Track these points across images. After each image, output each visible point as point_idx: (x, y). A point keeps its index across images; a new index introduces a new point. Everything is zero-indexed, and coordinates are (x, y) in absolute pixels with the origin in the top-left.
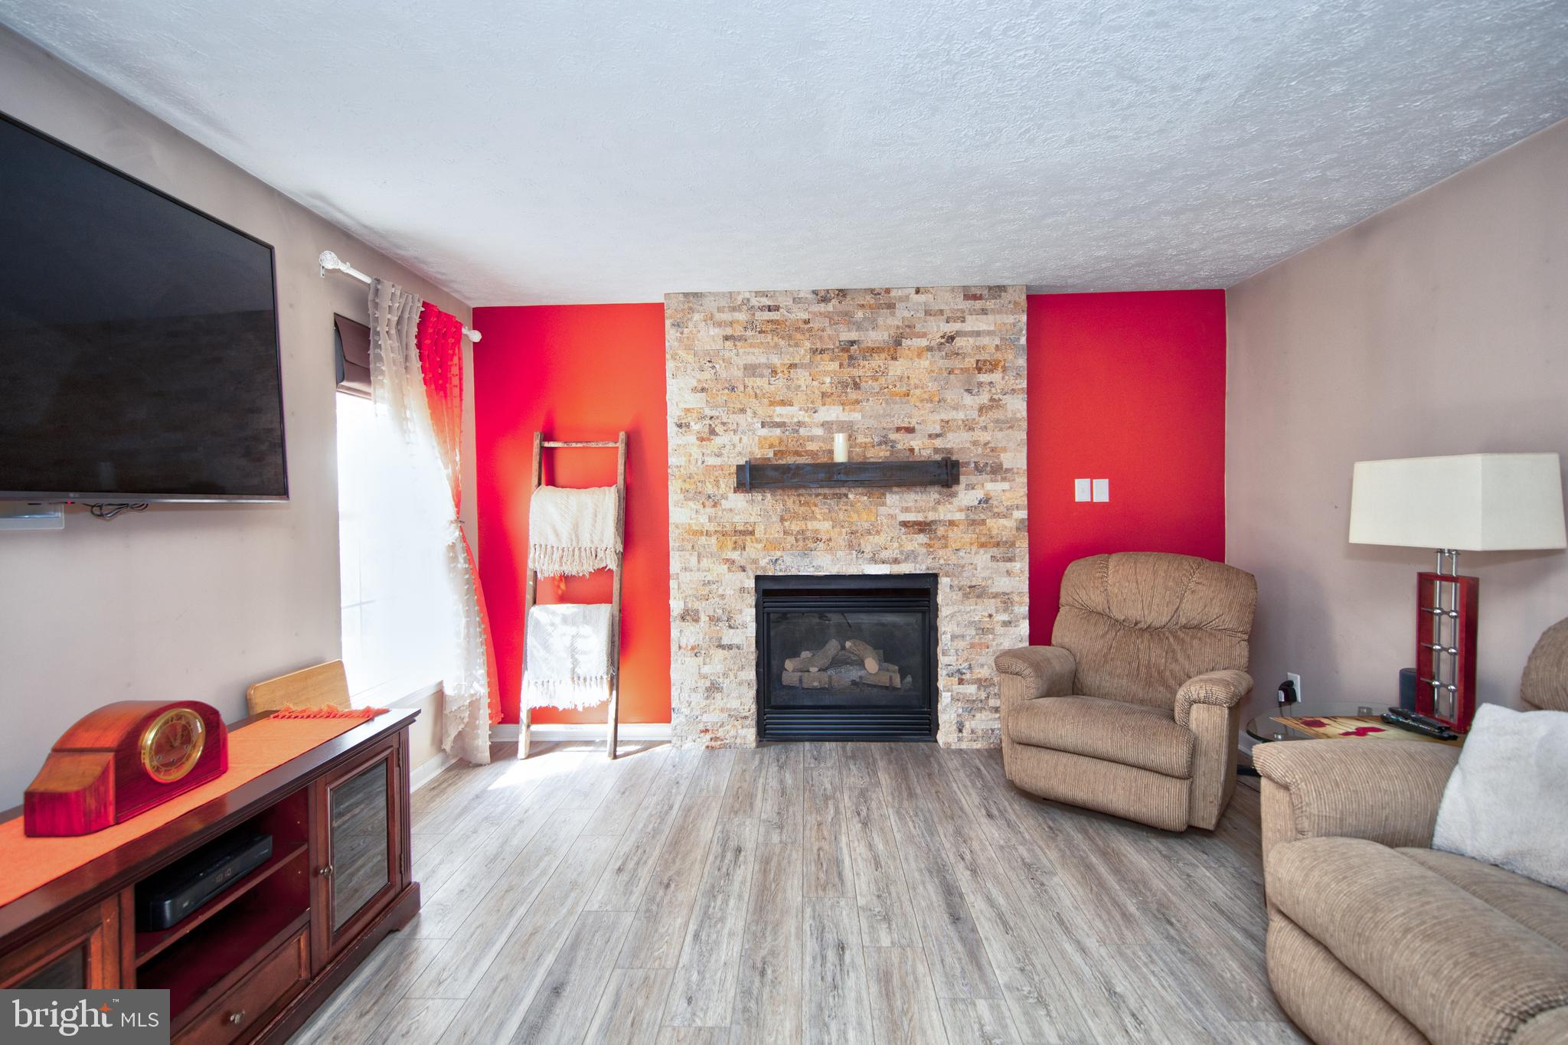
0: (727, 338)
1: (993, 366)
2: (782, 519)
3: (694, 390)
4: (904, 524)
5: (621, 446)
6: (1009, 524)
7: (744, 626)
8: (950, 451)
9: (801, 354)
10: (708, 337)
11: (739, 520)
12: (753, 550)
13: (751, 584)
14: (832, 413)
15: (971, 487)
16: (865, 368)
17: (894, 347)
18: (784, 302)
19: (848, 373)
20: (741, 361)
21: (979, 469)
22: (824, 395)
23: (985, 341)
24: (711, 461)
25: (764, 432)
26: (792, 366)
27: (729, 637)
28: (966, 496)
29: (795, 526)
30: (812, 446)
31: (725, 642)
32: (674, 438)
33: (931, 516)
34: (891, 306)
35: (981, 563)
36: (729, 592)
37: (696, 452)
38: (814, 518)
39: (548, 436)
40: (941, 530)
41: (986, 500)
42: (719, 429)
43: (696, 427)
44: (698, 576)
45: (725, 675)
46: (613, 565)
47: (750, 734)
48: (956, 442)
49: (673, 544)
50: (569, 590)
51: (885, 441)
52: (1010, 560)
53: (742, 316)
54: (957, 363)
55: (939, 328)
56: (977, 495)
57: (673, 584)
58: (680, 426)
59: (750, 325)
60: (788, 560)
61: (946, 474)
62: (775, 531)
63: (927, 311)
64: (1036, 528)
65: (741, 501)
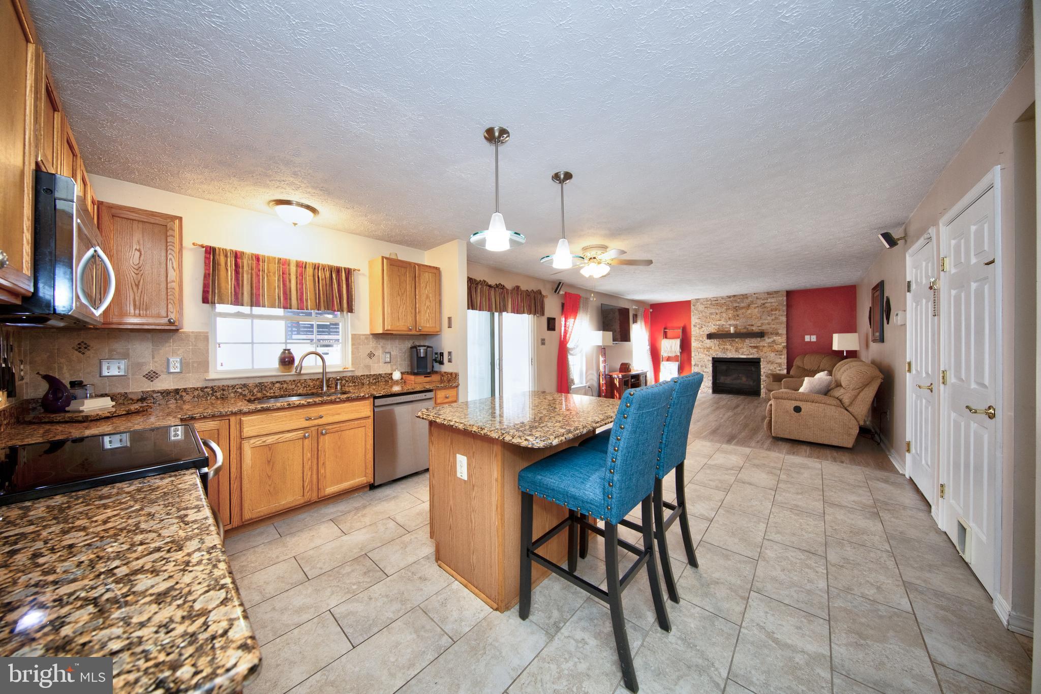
0: (705, 307)
1: (776, 310)
2: (719, 346)
3: (698, 318)
4: (750, 346)
5: (681, 330)
6: (781, 346)
7: (709, 367)
8: (763, 330)
9: (724, 310)
10: (701, 308)
11: (708, 346)
12: (711, 352)
13: (711, 359)
14: (732, 322)
15: (769, 338)
16: (740, 312)
17: (748, 306)
18: (719, 299)
19: (736, 313)
20: (709, 312)
21: (771, 334)
22: (729, 318)
23: (774, 304)
24: (701, 333)
25: (714, 327)
26: (721, 312)
28: (768, 340)
29: (722, 347)
30: (726, 330)
31: (704, 371)
32: (693, 328)
33: (758, 345)
34: (747, 298)
35: (772, 355)
36: (706, 360)
37: (698, 331)
38: (726, 345)
39: (665, 329)
40: (761, 348)
41: (774, 341)
42: (703, 326)
43: (698, 326)
44: (698, 357)
46: (679, 354)
47: (711, 391)
48: (764, 327)
49: (692, 350)
50: (669, 359)
52: (781, 355)
53: (709, 303)
54: (766, 310)
55: (760, 302)
56: (770, 340)
57: (692, 359)
58: (694, 326)
59: (711, 304)
60: (720, 354)
61: (761, 335)
62: (717, 348)
63: (757, 298)
64: (788, 347)
65: (709, 341)
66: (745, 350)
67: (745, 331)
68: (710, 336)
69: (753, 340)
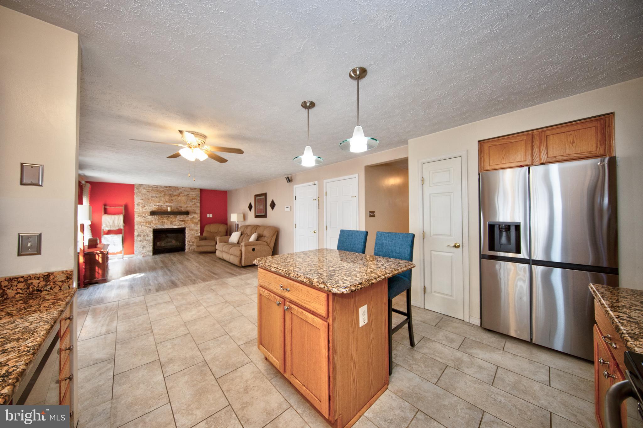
0: (148, 192)
1: (195, 199)
2: (158, 220)
3: (141, 199)
4: (180, 220)
5: (123, 208)
6: (197, 220)
7: (150, 237)
9: (162, 195)
10: (143, 191)
11: (150, 220)
12: (152, 225)
13: (152, 230)
14: (168, 204)
15: (191, 215)
16: (173, 198)
17: (179, 195)
18: (159, 187)
19: (170, 198)
20: (150, 195)
21: (192, 213)
22: (166, 201)
23: (194, 195)
24: (144, 211)
25: (155, 206)
26: (160, 197)
27: (147, 238)
28: (190, 216)
29: (160, 221)
30: (164, 209)
31: (147, 239)
32: (136, 207)
33: (185, 219)
34: (178, 189)
35: (192, 226)
36: (147, 231)
37: (141, 209)
38: (164, 220)
39: (105, 205)
40: (186, 221)
41: (193, 217)
42: (146, 206)
43: (141, 205)
44: (141, 229)
45: (147, 245)
46: (122, 228)
47: (151, 254)
48: (188, 209)
49: (135, 224)
50: (111, 232)
51: (177, 208)
52: (197, 225)
53: (151, 189)
54: (189, 198)
55: (186, 193)
56: (192, 216)
57: (135, 231)
58: (137, 205)
59: (152, 190)
60: (159, 226)
61: (187, 213)
62: (157, 222)
63: (184, 191)
64: (201, 221)
65: (150, 217)
66: (177, 222)
67: (177, 210)
68: (153, 213)
69: (182, 216)
